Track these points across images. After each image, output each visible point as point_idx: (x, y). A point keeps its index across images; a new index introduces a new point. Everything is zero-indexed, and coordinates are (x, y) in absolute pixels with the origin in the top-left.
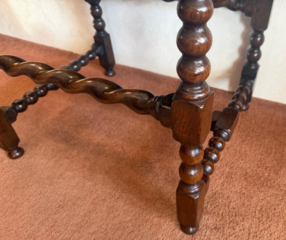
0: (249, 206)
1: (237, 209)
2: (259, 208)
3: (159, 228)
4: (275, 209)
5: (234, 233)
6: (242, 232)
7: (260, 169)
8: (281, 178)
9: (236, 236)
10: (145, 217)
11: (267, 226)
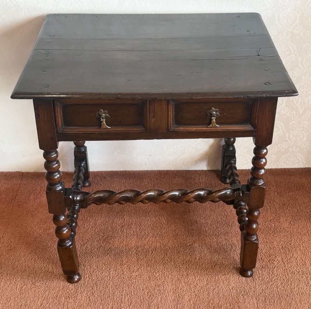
0: (275, 248)
1: (268, 253)
2: (280, 247)
3: (229, 281)
4: (290, 244)
5: (275, 266)
6: (279, 263)
7: (267, 222)
8: (283, 224)
10: (215, 278)
11: (292, 255)
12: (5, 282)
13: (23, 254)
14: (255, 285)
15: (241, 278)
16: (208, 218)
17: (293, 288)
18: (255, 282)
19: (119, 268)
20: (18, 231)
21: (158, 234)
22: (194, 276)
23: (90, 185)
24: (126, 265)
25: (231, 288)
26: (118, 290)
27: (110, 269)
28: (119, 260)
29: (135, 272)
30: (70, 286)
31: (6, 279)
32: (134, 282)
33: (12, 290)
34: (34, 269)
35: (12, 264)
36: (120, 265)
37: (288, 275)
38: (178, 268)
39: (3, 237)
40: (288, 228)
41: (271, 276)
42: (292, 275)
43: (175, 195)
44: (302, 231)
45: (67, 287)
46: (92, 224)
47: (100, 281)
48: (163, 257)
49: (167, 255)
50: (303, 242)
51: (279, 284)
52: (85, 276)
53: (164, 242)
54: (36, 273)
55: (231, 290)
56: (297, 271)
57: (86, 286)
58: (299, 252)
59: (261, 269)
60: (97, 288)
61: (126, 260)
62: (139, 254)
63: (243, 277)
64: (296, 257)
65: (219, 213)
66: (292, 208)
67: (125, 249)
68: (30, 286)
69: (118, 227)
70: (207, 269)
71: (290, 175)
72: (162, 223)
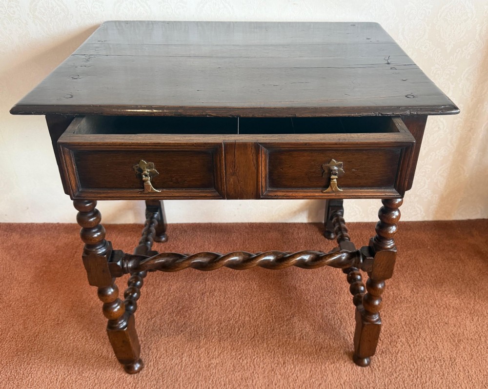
0: (396, 325)
1: (388, 331)
2: (403, 323)
3: (340, 372)
4: (415, 319)
5: (399, 351)
6: (403, 346)
8: (404, 291)
9: (401, 352)
10: (321, 368)
11: (418, 334)
12: (43, 371)
13: (72, 331)
14: (374, 378)
15: (355, 367)
16: (310, 283)
17: (425, 382)
18: (374, 375)
19: (195, 352)
20: (71, 299)
21: (247, 304)
22: (293, 364)
23: (167, 240)
24: (204, 349)
25: (342, 383)
26: (191, 386)
27: (182, 354)
28: (195, 341)
29: (216, 359)
30: (128, 378)
31: (45, 366)
32: (213, 373)
33: (51, 382)
34: (83, 351)
35: (57, 345)
36: (196, 348)
37: (416, 362)
38: (271, 352)
39: (50, 306)
40: (410, 297)
41: (394, 365)
42: (422, 363)
43: (268, 261)
44: (429, 302)
45: (123, 379)
46: (164, 290)
47: (168, 371)
48: (253, 336)
49: (258, 333)
50: (431, 317)
51: (406, 377)
52: (150, 364)
53: (255, 315)
54: (85, 358)
55: (343, 385)
56: (428, 356)
57: (149, 378)
58: (427, 330)
59: (381, 354)
60: (163, 381)
61: (205, 340)
62: (221, 332)
63: (357, 367)
64: (424, 337)
65: (323, 276)
66: (412, 270)
67: (205, 325)
68: (75, 377)
69: (198, 295)
70: (310, 354)
71: (407, 229)
72: (253, 290)
